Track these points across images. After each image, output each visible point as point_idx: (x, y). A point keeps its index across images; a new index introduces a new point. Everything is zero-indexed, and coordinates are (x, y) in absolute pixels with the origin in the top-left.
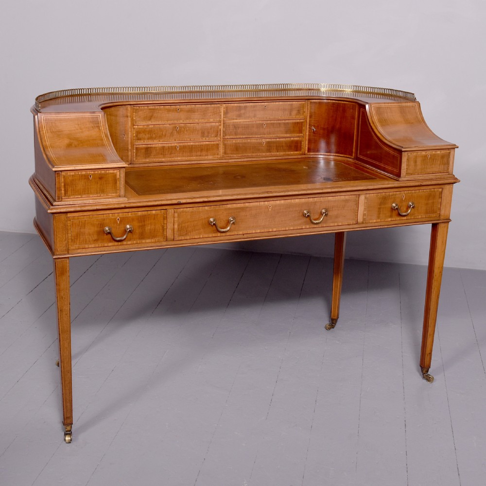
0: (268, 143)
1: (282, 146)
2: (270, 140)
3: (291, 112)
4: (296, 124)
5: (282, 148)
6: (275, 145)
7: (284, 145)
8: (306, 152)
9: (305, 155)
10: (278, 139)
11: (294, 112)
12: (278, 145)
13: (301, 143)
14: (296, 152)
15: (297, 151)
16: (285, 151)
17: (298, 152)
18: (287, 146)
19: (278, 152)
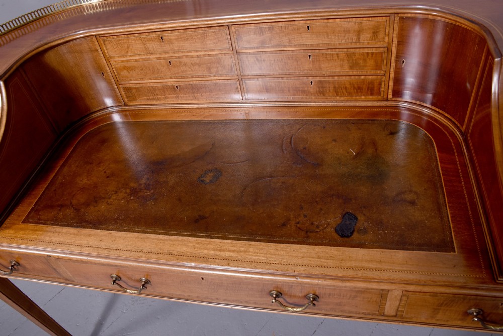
0: (320, 82)
1: (346, 88)
2: (322, 79)
3: (359, 35)
4: (370, 56)
5: (344, 91)
6: (332, 86)
7: (348, 86)
8: (390, 96)
9: (387, 100)
10: (336, 78)
11: (366, 36)
12: (337, 86)
13: (380, 84)
14: (371, 97)
15: (372, 94)
16: (349, 94)
17: (374, 97)
18: (354, 88)
19: (337, 95)
